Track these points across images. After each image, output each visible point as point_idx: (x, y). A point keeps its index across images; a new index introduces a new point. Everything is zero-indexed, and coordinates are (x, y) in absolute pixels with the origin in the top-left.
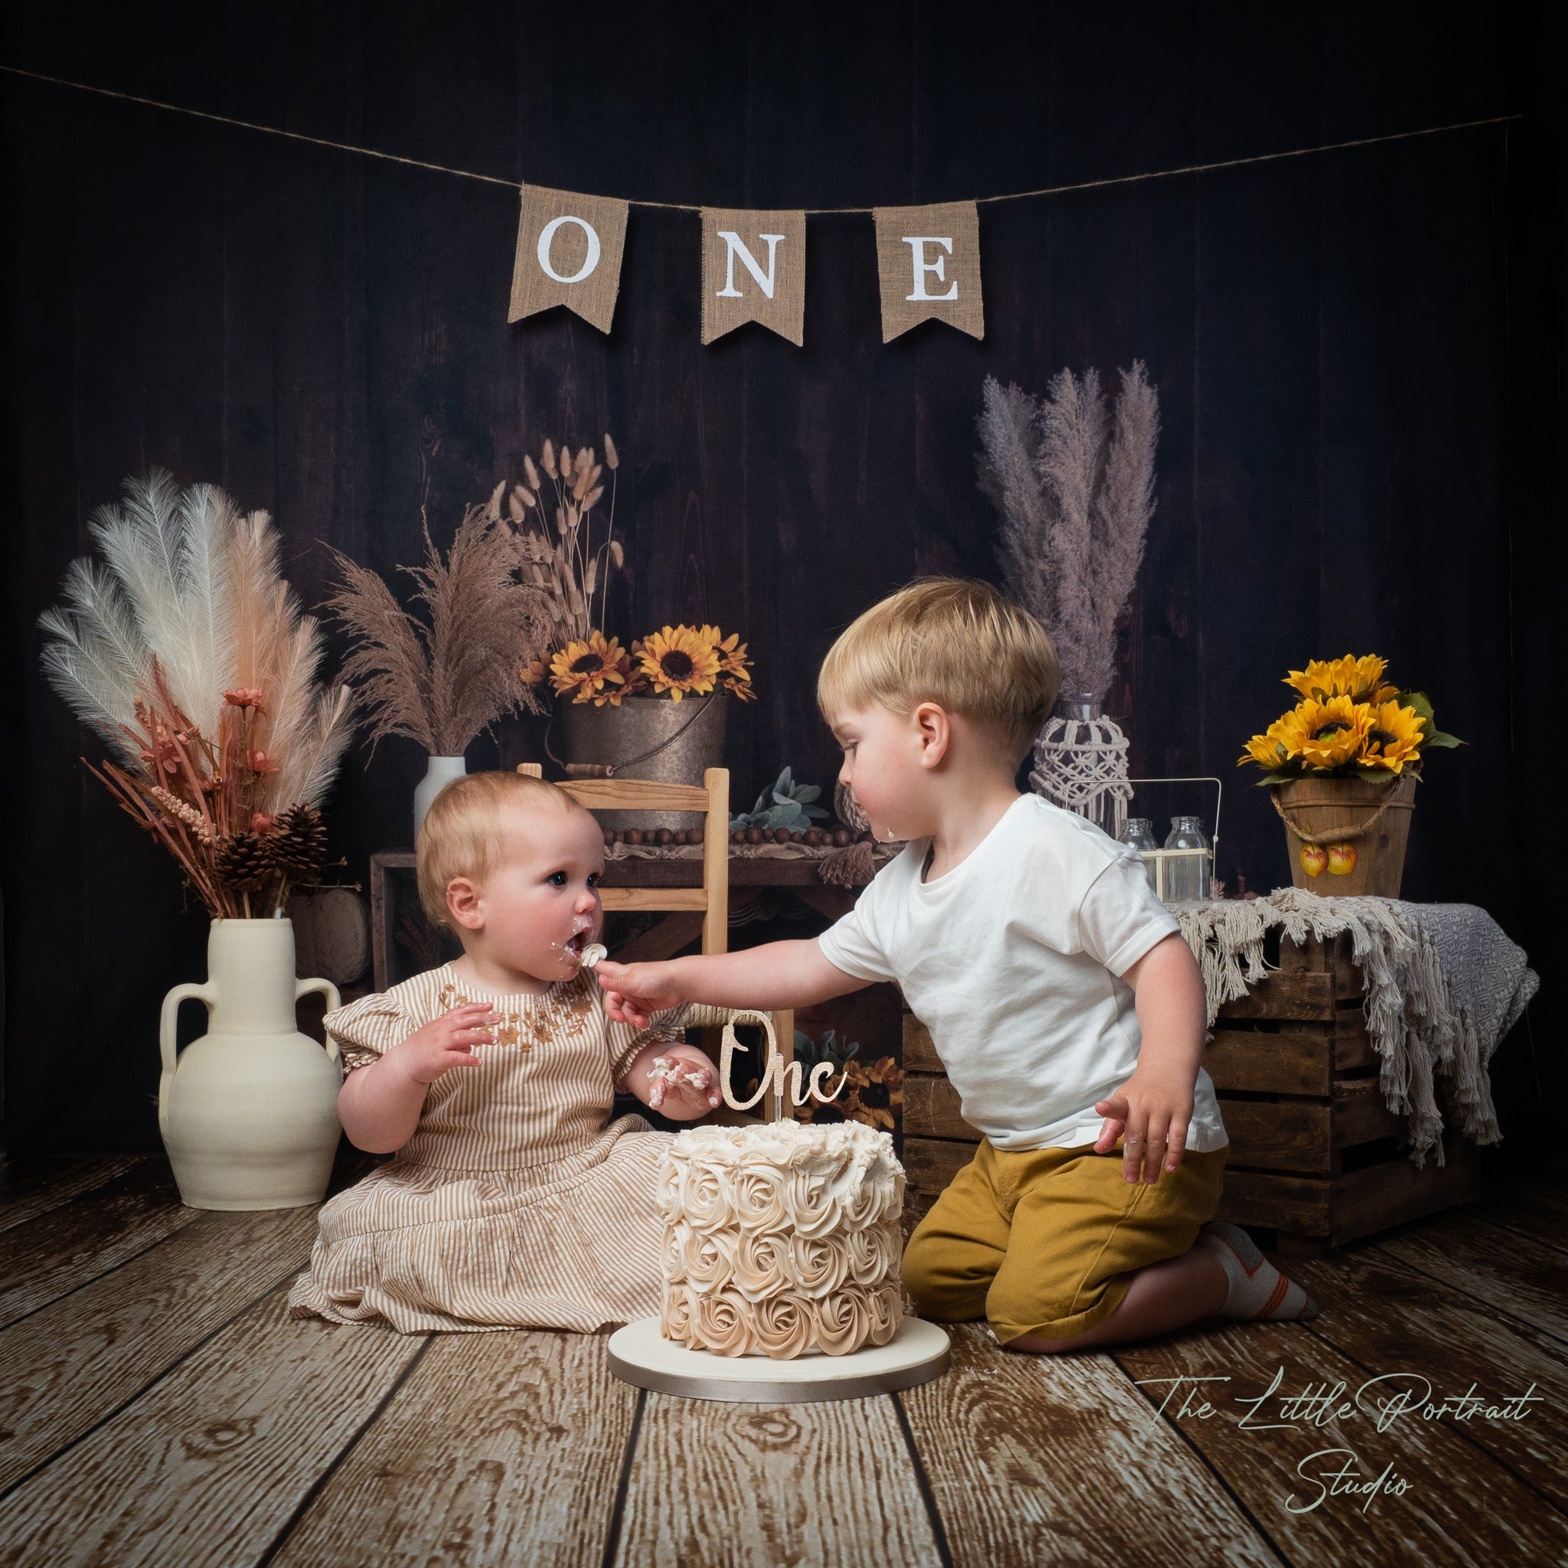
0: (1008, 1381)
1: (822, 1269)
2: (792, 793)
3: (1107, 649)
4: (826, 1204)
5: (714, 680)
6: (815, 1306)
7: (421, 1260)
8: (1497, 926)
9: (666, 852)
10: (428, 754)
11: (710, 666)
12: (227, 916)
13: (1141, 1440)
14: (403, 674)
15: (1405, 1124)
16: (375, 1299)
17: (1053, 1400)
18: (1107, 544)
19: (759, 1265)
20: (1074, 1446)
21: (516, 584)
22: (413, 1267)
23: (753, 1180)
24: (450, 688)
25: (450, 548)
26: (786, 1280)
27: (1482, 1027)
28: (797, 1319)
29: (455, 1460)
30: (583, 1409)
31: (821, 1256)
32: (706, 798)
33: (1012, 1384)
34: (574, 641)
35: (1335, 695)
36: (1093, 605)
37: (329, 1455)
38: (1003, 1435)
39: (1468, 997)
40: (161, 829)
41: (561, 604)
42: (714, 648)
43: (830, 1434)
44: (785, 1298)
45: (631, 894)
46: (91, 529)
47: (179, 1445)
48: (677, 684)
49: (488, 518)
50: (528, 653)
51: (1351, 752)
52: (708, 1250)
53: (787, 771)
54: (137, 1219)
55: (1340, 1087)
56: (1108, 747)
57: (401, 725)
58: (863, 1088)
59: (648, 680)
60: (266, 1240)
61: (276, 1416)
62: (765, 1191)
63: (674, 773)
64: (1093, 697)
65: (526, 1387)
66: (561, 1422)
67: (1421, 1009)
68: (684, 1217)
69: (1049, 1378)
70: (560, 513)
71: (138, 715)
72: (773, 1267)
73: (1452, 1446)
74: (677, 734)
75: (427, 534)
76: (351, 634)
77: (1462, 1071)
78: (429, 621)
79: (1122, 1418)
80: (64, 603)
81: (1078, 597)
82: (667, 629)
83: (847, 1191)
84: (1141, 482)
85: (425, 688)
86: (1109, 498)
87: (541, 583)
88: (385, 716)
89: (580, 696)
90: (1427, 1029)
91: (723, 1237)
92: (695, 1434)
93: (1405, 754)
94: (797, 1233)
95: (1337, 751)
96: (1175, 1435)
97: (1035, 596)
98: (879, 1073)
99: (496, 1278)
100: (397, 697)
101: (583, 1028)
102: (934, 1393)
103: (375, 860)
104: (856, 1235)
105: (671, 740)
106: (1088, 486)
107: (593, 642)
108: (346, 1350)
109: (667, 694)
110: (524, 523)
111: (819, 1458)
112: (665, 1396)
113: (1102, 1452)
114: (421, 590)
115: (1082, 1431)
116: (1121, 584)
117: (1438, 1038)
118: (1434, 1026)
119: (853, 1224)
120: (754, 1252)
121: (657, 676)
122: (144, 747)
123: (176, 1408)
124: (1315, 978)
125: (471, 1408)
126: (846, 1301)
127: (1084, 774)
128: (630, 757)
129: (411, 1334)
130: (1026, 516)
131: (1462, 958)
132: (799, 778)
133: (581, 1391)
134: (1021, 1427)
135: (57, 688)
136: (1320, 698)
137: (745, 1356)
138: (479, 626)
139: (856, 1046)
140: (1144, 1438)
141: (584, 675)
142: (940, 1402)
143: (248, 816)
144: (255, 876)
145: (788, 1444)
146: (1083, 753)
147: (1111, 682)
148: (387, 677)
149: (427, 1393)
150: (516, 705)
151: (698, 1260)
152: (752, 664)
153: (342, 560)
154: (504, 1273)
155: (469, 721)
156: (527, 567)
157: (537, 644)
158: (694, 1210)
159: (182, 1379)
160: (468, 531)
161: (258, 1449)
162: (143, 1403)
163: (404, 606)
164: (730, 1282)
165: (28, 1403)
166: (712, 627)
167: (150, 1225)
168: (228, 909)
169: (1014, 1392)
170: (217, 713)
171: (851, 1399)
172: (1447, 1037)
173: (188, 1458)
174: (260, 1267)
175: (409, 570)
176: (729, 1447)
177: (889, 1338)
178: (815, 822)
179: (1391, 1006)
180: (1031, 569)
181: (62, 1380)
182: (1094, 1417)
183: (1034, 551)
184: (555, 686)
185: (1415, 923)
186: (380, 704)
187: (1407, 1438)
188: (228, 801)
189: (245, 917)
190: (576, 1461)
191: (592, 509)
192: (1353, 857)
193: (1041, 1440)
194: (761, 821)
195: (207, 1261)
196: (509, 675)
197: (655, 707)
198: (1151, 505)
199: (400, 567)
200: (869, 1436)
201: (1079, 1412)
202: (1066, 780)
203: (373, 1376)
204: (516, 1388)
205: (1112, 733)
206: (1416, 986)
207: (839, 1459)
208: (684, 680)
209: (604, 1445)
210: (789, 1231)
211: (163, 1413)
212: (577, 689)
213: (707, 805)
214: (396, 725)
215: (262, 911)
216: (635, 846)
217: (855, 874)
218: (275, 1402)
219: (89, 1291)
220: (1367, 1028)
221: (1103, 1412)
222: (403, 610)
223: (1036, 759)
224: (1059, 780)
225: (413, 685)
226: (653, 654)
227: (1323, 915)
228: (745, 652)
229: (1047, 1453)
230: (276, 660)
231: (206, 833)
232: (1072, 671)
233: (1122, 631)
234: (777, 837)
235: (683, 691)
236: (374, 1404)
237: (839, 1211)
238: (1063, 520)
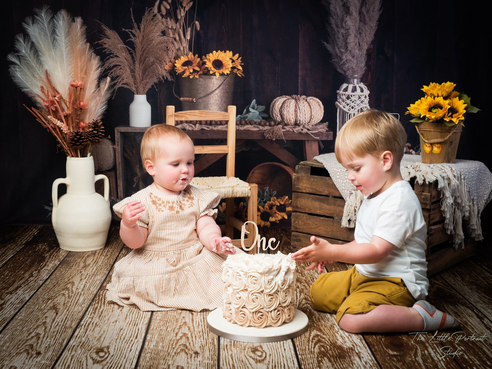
0: (326, 335)
1: (272, 302)
2: (256, 108)
3: (363, 60)
4: (273, 283)
5: (230, 70)
6: (269, 313)
7: (149, 287)
8: (487, 168)
9: (213, 127)
10: (134, 94)
11: (229, 65)
12: (72, 156)
13: (364, 361)
14: (125, 66)
15: (452, 237)
16: (134, 299)
17: (339, 343)
18: (365, 23)
19: (253, 301)
20: (345, 363)
21: (163, 36)
22: (146, 289)
23: (252, 277)
24: (141, 71)
25: (141, 23)
26: (261, 306)
27: (479, 203)
28: (264, 317)
29: (169, 365)
30: (202, 344)
31: (271, 298)
32: (228, 116)
33: (327, 336)
34: (183, 56)
35: (438, 96)
36: (359, 45)
37: (133, 362)
38: (325, 358)
39: (475, 195)
40: (50, 128)
41: (178, 43)
42: (230, 59)
43: (275, 356)
44: (261, 311)
45: (204, 148)
46: (23, 25)
47: (90, 358)
48: (218, 71)
49: (153, 12)
50: (167, 60)
51: (442, 116)
52: (238, 296)
53: (254, 101)
54: (47, 255)
55: (431, 229)
56: (362, 94)
57: (125, 84)
58: (277, 206)
59: (208, 69)
60: (91, 265)
61: (114, 346)
62: (256, 280)
63: (216, 101)
64: (358, 76)
65: (185, 334)
66: (197, 350)
67: (459, 201)
68: (230, 285)
69: (338, 334)
70: (178, 11)
71: (41, 90)
72: (257, 301)
73: (452, 366)
74: (218, 88)
75: (133, 18)
76: (108, 53)
77: (472, 219)
78: (134, 48)
79: (359, 351)
80: (16, 52)
81: (354, 42)
82: (214, 52)
83: (279, 279)
84: (378, 2)
85: (133, 71)
86: (366, 7)
87: (172, 35)
88: (119, 81)
89: (185, 75)
90: (461, 207)
91: (242, 292)
92: (236, 355)
93: (459, 118)
94: (264, 292)
95: (437, 116)
96: (374, 359)
97: (339, 41)
98: (283, 201)
99: (171, 292)
100: (123, 74)
101: (193, 204)
102: (304, 339)
103: (117, 130)
104: (282, 292)
105: (215, 90)
106: (359, 3)
107: (189, 56)
108: (128, 318)
109: (214, 74)
110: (166, 14)
111: (272, 366)
112: (226, 339)
113: (353, 365)
114: (131, 38)
115: (347, 357)
116: (369, 38)
117: (464, 210)
118: (463, 206)
119: (281, 288)
120: (252, 297)
121: (211, 68)
122: (44, 101)
123: (84, 342)
124: (425, 195)
125: (170, 343)
126: (279, 311)
127: (354, 103)
128: (201, 96)
129: (146, 311)
130: (338, 14)
131: (474, 182)
132: (258, 103)
133: (201, 337)
134: (330, 355)
135: (15, 81)
136: (433, 97)
137: (249, 326)
138: (151, 50)
139: (275, 192)
140: (365, 360)
141: (186, 67)
142: (306, 343)
143: (78, 124)
144: (82, 145)
145: (263, 360)
146: (354, 95)
147: (364, 72)
148: (120, 67)
149: (156, 337)
150: (163, 77)
151: (235, 298)
152: (243, 64)
153: (104, 27)
154: (173, 291)
155: (147, 83)
156: (167, 30)
157: (170, 57)
158: (234, 284)
159: (82, 330)
160: (147, 17)
161: (112, 360)
162: (74, 340)
163: (125, 43)
164: (245, 305)
165: (41, 340)
166: (230, 51)
167: (52, 258)
168: (73, 154)
169: (327, 339)
170: (67, 88)
171: (280, 341)
172: (467, 210)
173: (94, 363)
174: (92, 279)
175: (127, 30)
176: (247, 361)
177: (290, 320)
178: (263, 118)
179: (449, 203)
180: (339, 32)
181: (47, 330)
182: (351, 351)
183: (340, 26)
184: (177, 71)
185: (459, 173)
186: (118, 76)
187: (440, 362)
188: (72, 118)
189: (78, 157)
190: (204, 366)
191: (189, 10)
192: (441, 148)
193: (335, 360)
194: (246, 117)
195: (75, 275)
196: (161, 67)
197: (210, 78)
198: (381, 10)
199: (124, 29)
200: (286, 357)
201: (347, 349)
202: (348, 105)
203: (138, 329)
204: (181, 335)
205: (364, 89)
206: (458, 194)
207: (278, 367)
208: (220, 69)
209: (211, 360)
210: (262, 292)
211: (81, 344)
212: (184, 72)
213: (229, 118)
214: (123, 84)
215: (84, 155)
216: (203, 125)
217: (276, 136)
218: (112, 340)
219: (43, 289)
220: (441, 209)
221: (353, 349)
222: (125, 44)
223: (338, 97)
224: (346, 104)
225: (128, 70)
226: (210, 60)
227: (429, 174)
228: (241, 60)
229: (337, 365)
230: (86, 71)
231: (65, 130)
232: (351, 67)
233: (369, 54)
234: (251, 123)
235: (220, 73)
236: (141, 341)
237: (277, 286)
238: (350, 15)
